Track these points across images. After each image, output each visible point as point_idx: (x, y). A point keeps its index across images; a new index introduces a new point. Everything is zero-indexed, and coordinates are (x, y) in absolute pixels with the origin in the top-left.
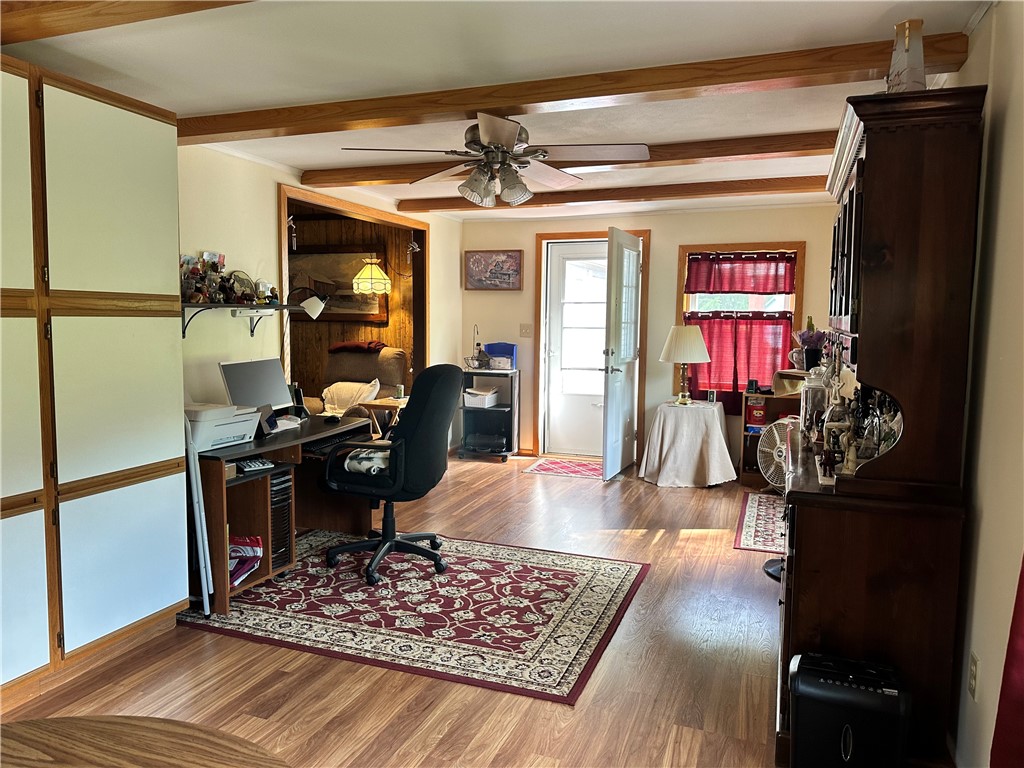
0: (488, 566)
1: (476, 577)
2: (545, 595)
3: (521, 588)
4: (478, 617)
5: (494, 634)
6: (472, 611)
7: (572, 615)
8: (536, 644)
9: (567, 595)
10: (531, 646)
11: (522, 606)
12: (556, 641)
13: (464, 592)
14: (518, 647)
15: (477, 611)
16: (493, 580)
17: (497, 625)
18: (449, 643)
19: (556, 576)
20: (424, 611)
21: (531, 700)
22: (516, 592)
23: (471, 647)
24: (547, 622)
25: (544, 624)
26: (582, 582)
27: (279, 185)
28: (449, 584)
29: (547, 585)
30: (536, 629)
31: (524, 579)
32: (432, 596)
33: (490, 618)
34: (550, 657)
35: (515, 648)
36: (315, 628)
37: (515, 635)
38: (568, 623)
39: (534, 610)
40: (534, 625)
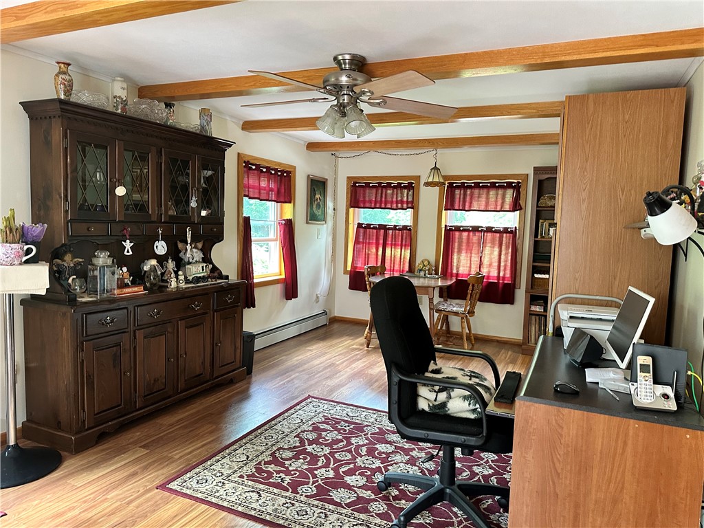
0: (333, 494)
1: (348, 479)
2: (290, 454)
3: (309, 463)
4: (348, 439)
5: (339, 427)
6: (353, 444)
7: (281, 436)
8: (315, 420)
9: (273, 454)
10: (319, 419)
11: (314, 446)
12: (302, 420)
14: (326, 419)
15: (349, 443)
16: (331, 474)
17: (336, 432)
19: (270, 474)
20: (388, 446)
23: (354, 421)
24: (302, 432)
25: (304, 431)
26: (250, 469)
29: (283, 465)
30: (311, 429)
31: (302, 474)
32: (386, 459)
33: (340, 437)
35: (329, 419)
37: (326, 425)
38: (287, 431)
39: (306, 441)
40: (311, 431)
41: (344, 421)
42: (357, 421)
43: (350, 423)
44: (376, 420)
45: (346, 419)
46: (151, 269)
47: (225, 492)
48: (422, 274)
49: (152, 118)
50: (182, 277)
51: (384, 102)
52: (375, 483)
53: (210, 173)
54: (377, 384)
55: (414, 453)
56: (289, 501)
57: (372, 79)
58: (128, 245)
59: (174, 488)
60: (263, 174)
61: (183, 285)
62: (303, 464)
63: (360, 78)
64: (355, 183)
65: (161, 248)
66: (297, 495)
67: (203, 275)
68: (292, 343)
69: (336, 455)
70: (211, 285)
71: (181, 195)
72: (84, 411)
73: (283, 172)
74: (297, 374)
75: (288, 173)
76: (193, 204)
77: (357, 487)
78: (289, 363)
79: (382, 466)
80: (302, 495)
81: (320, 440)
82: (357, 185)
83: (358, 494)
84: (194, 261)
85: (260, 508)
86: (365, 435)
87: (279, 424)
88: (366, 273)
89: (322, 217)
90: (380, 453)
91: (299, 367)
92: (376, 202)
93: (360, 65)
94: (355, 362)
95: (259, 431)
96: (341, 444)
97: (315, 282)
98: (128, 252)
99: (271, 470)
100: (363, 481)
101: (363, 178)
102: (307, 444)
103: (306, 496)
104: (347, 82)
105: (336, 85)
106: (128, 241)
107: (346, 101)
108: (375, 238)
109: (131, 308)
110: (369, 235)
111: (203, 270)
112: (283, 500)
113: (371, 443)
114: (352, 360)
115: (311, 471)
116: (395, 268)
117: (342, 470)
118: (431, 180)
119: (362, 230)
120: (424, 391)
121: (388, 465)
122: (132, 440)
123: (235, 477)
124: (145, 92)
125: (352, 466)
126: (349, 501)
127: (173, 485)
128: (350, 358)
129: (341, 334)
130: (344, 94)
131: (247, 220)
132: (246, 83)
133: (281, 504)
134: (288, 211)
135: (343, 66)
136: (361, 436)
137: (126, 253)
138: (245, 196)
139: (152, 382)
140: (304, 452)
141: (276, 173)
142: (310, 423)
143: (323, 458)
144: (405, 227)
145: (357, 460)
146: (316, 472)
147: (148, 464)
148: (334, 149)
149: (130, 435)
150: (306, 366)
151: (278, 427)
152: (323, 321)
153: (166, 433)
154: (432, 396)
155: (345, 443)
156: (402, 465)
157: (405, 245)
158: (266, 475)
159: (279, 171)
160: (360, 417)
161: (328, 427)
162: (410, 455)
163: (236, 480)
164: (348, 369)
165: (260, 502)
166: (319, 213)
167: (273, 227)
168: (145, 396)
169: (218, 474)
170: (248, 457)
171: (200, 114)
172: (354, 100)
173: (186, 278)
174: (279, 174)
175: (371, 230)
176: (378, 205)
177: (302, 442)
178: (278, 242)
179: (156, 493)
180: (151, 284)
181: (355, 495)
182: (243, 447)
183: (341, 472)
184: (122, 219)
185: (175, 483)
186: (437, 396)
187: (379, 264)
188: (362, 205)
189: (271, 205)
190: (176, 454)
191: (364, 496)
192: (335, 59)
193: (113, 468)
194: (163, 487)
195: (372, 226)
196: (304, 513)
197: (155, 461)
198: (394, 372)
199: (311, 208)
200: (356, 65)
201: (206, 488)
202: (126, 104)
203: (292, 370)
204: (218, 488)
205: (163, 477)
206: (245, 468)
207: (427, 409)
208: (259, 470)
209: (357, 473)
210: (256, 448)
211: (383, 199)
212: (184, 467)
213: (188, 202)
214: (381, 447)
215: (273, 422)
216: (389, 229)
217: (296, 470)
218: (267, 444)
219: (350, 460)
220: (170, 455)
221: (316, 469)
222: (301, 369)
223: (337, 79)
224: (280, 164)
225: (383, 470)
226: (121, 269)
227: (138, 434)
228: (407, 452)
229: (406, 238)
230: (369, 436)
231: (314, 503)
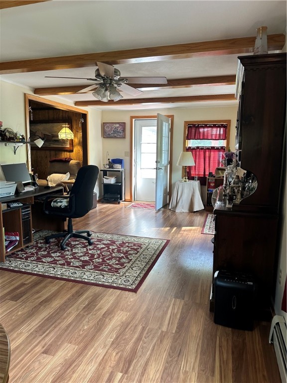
0: (109, 242)
1: (104, 246)
2: (130, 252)
3: (121, 250)
4: (103, 261)
5: (109, 267)
6: (101, 259)
7: (139, 259)
8: (124, 270)
9: (138, 252)
10: (122, 271)
11: (120, 256)
12: (132, 269)
13: (99, 252)
16: (111, 247)
17: (110, 264)
18: (91, 271)
19: (134, 245)
20: (83, 259)
21: (121, 291)
22: (119, 251)
23: (99, 272)
25: (128, 263)
26: (144, 247)
27: (25, 94)
28: (93, 249)
29: (131, 248)
30: (125, 265)
31: (122, 246)
32: (86, 254)
33: (108, 261)
34: (129, 275)
35: (116, 272)
36: (39, 267)
37: (117, 267)
38: (137, 262)
40: (125, 263)
41: (106, 271)
42: (97, 272)
43: (102, 270)
45: (104, 273)
52: (93, 246)
56: (124, 240)
62: (123, 249)
69: (109, 253)
77: (100, 244)
81: (118, 259)
86: (94, 264)
90: (88, 256)
96: (107, 258)
100: (98, 246)
102: (124, 257)
103: (118, 241)
113: (92, 260)
121: (85, 251)
136: (96, 263)
140: (124, 254)
142: (126, 268)
143: (115, 252)
146: (117, 247)
151: (144, 264)
163: (145, 243)
169: (153, 244)
170: (148, 250)
177: (127, 258)
182: (153, 253)
183: (107, 248)
191: (98, 242)
201: (153, 240)
208: (140, 246)
209: (100, 248)
210: (147, 254)
214: (87, 258)
217: (125, 247)
218: (143, 255)
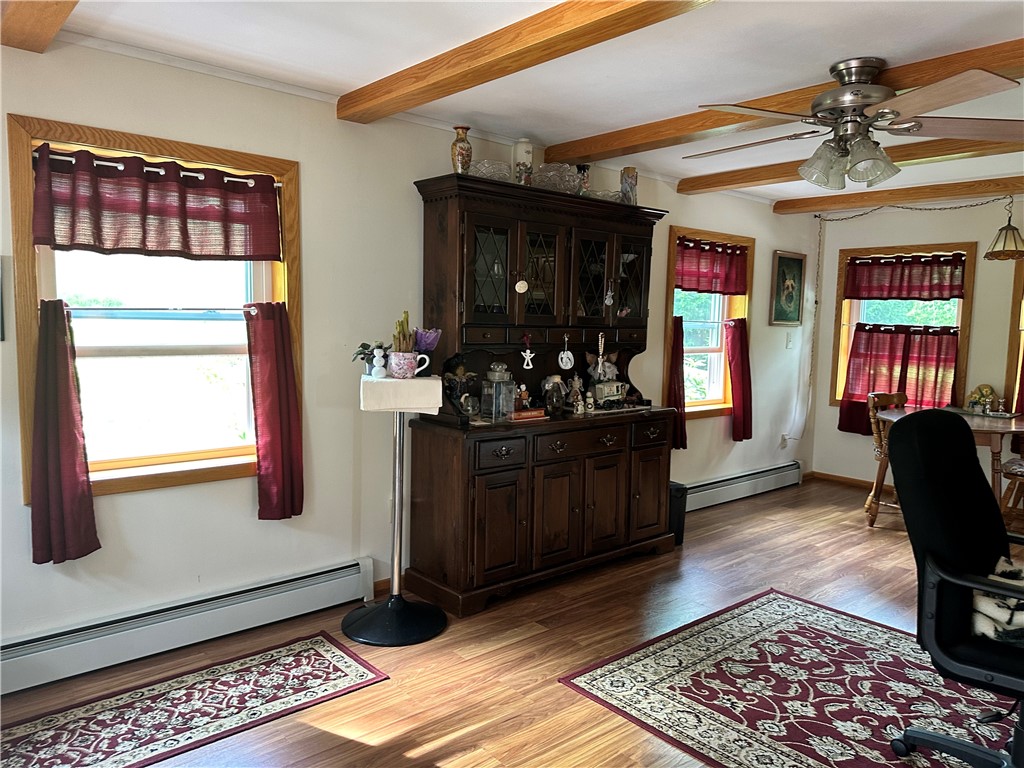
0: (815, 743)
1: (839, 725)
2: (744, 670)
3: (774, 688)
4: (839, 665)
5: (823, 643)
6: (847, 673)
7: (729, 641)
8: (782, 626)
9: (717, 665)
10: (791, 626)
11: (782, 664)
12: (761, 624)
14: (800, 628)
15: (840, 671)
16: (811, 712)
17: (818, 650)
19: (714, 694)
20: (910, 686)
24: (761, 640)
25: (766, 640)
26: (683, 680)
29: (732, 683)
31: (763, 702)
32: (906, 706)
33: (825, 659)
34: (773, 616)
35: (805, 628)
38: (738, 635)
39: (769, 656)
40: (776, 642)
41: (831, 635)
42: (853, 639)
43: (842, 641)
44: (888, 643)
45: (835, 633)
46: (553, 387)
47: (650, 705)
48: (978, 409)
49: (561, 188)
50: (591, 401)
51: (919, 125)
52: (888, 741)
53: (632, 257)
54: (888, 587)
55: (960, 707)
56: (743, 738)
57: (898, 93)
58: (528, 355)
59: (582, 685)
60: (704, 254)
61: (592, 411)
62: (764, 688)
63: (875, 93)
64: (853, 259)
65: (566, 360)
66: (756, 732)
67: (617, 398)
68: (742, 506)
69: (819, 685)
70: (627, 412)
71: (592, 290)
72: (473, 564)
73: (734, 248)
74: (752, 555)
75: (743, 249)
76: (609, 301)
77: (856, 741)
78: (737, 537)
79: (898, 715)
80: (764, 733)
81: (792, 658)
82: (858, 262)
83: (857, 752)
84: (606, 379)
85: (701, 739)
86: (868, 663)
87: (726, 624)
88: (871, 405)
89: (795, 315)
90: (895, 695)
91: (754, 544)
92: (890, 289)
93: (876, 73)
94: (849, 547)
95: (696, 628)
96: (827, 669)
97: (780, 416)
98: (528, 365)
99: (716, 687)
100: (865, 734)
101: (868, 251)
102: (770, 659)
103: (770, 737)
104: (852, 101)
105: (833, 109)
106: (528, 351)
107: (849, 132)
108: (887, 347)
109: (530, 437)
110: (878, 343)
111: (618, 391)
112: (735, 735)
113: (878, 677)
114: (843, 543)
115: (779, 701)
116: (925, 399)
117: (829, 709)
118: (999, 247)
119: (864, 336)
120: (986, 605)
121: (912, 718)
122: (527, 611)
123: (664, 687)
124: (553, 153)
125: (845, 706)
126: (840, 759)
127: (580, 681)
128: (841, 540)
129: (823, 501)
130: (847, 122)
131: (679, 321)
132: (691, 124)
133: (732, 740)
134: (740, 307)
135: (847, 78)
136: (861, 663)
137: (525, 367)
138: (678, 287)
139: (552, 537)
140: (766, 670)
141: (724, 251)
142: (775, 629)
143: (797, 685)
144: (945, 330)
145: (855, 699)
146: (786, 704)
147: (548, 647)
148: (820, 208)
149: (525, 605)
150: (765, 544)
151: (725, 627)
152: (792, 477)
153: (567, 609)
154: (1003, 615)
155: (833, 669)
156: (935, 721)
157: (946, 360)
158: (707, 693)
159: (729, 248)
160: (860, 634)
161: (805, 641)
162: (951, 708)
163: (665, 691)
164: (836, 557)
165: (700, 730)
166: (790, 308)
167: (715, 331)
168: (543, 555)
169: (640, 679)
170: (681, 663)
171: (622, 175)
172: (864, 130)
173: (595, 401)
174: (729, 251)
175: (881, 335)
176: (894, 294)
177: (762, 655)
178: (723, 354)
179: (558, 687)
180: (553, 408)
181: (852, 752)
182: (674, 647)
183: (827, 713)
184: (522, 323)
185: (582, 678)
186: (1012, 615)
187: (895, 390)
188: (865, 294)
189: (716, 299)
190: (583, 640)
191: (867, 756)
192: (834, 69)
193: (504, 644)
194: (566, 680)
195: (882, 329)
196: (768, 761)
197: (554, 644)
198: (930, 568)
199: (778, 301)
200: (868, 74)
201: (624, 693)
202: (531, 173)
203: (743, 548)
204: (640, 698)
205: (567, 668)
206: (677, 678)
207: (991, 633)
208: (697, 684)
209: (855, 719)
210: (692, 651)
211: (905, 284)
212: (591, 661)
213: (602, 299)
214: (897, 687)
215: (717, 619)
216: (916, 332)
217: (754, 695)
218: (708, 649)
219: (842, 696)
220: (574, 640)
221: (787, 700)
222: (758, 547)
223: (836, 100)
224: (730, 237)
225: (901, 723)
226: (519, 388)
227: (534, 604)
228: (945, 702)
229: (947, 348)
230: (875, 665)
231: (784, 750)
